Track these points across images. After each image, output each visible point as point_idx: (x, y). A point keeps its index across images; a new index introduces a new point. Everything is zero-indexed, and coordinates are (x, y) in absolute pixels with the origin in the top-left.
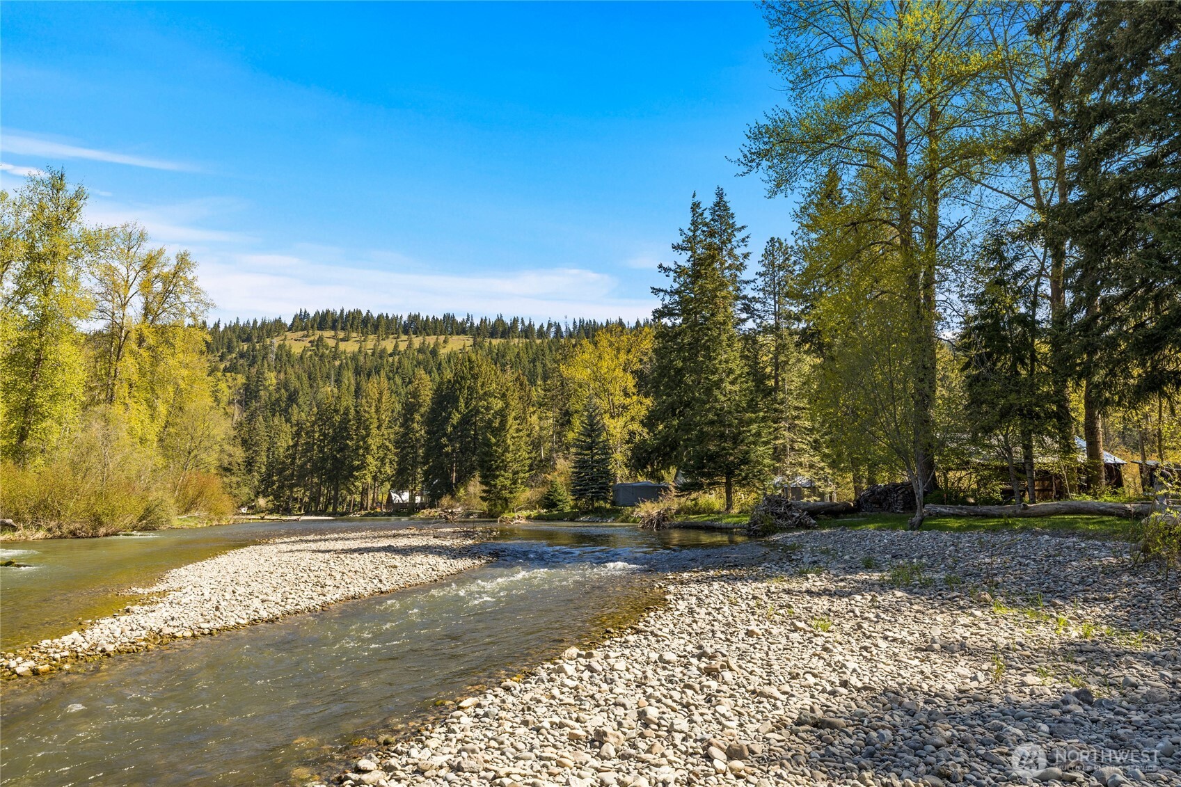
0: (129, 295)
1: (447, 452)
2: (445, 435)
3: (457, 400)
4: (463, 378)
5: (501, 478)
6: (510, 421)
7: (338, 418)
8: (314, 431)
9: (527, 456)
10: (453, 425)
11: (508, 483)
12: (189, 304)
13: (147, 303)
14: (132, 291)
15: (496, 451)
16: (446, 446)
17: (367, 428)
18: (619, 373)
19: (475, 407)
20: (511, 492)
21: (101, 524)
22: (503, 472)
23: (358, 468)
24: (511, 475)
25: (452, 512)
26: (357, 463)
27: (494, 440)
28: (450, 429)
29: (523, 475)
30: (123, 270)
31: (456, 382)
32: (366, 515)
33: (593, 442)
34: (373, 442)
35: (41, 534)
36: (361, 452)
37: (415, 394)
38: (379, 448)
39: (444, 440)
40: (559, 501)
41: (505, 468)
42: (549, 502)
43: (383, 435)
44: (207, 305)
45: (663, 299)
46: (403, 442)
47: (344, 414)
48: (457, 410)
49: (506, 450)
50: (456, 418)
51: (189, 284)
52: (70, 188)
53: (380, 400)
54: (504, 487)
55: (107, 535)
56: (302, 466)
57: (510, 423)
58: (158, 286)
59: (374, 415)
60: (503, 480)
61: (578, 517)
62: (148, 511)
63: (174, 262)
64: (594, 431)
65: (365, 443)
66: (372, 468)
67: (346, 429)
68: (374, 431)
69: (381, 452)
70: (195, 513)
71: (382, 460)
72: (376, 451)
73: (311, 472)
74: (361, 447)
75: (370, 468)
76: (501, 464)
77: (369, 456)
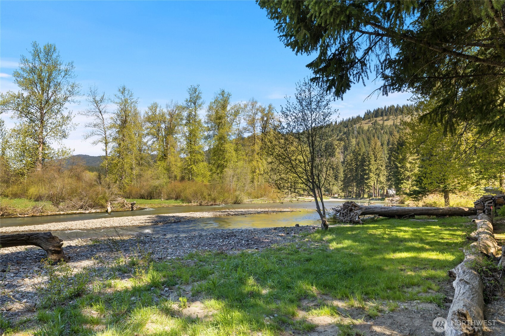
7: (360, 157)
8: (352, 163)
15: (401, 170)
17: (369, 161)
23: (367, 179)
26: (366, 177)
27: (399, 165)
34: (373, 167)
36: (367, 172)
41: (406, 179)
43: (378, 164)
47: (363, 155)
49: (406, 170)
53: (375, 148)
55: (212, 205)
63: (267, 108)
65: (369, 167)
67: (364, 162)
68: (373, 162)
69: (378, 172)
70: (262, 198)
71: (378, 175)
72: (375, 171)
73: (353, 180)
74: (367, 170)
75: (372, 178)
76: (404, 177)
77: (371, 174)
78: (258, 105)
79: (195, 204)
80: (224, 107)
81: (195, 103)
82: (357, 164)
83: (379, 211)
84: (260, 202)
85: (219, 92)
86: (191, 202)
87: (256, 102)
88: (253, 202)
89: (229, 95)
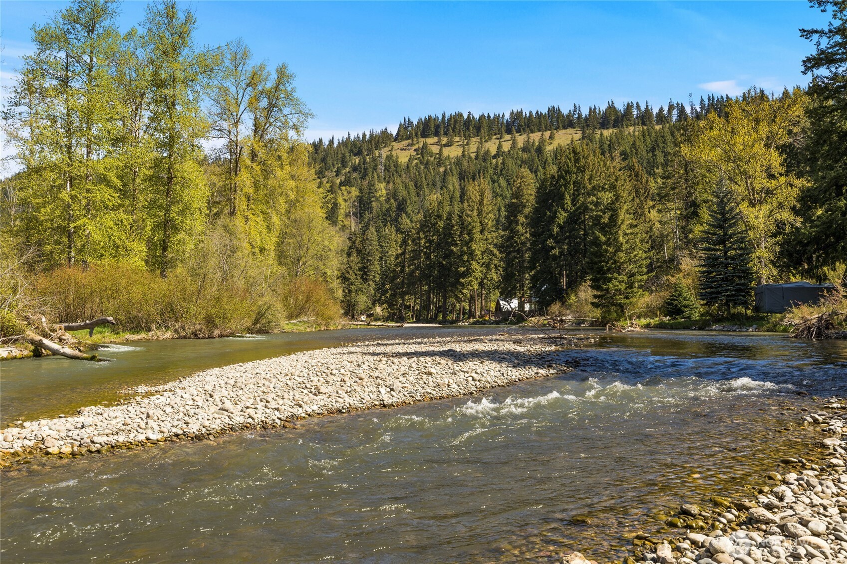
0: (240, 113)
1: (554, 255)
2: (551, 236)
3: (562, 197)
4: (567, 172)
5: (614, 281)
6: (622, 215)
7: (441, 224)
8: (419, 239)
9: (644, 255)
10: (559, 226)
11: (623, 287)
12: (290, 116)
13: (256, 119)
14: (242, 108)
15: (606, 251)
16: (553, 248)
17: (470, 233)
18: (759, 148)
19: (583, 203)
20: (626, 298)
21: (215, 326)
22: (616, 275)
23: (465, 275)
24: (626, 278)
25: (562, 321)
26: (462, 269)
27: (603, 238)
28: (556, 230)
29: (640, 278)
30: (233, 89)
31: (560, 177)
32: (475, 323)
33: (725, 234)
34: (477, 247)
35: (169, 334)
36: (466, 257)
37: (517, 195)
38: (483, 253)
39: (550, 242)
40: (685, 306)
41: (618, 270)
42: (673, 308)
43: (487, 240)
44: (307, 115)
45: (818, 44)
46: (508, 247)
47: (448, 219)
48: (563, 208)
49: (619, 249)
50: (562, 217)
51: (288, 96)
52: (181, 16)
53: (481, 203)
54: (619, 291)
55: (221, 336)
56: (411, 274)
57: (621, 217)
58: (264, 103)
59: (476, 219)
60: (617, 283)
61: (709, 325)
62: (260, 316)
63: (274, 76)
64: (726, 220)
65: (469, 248)
66: (478, 274)
67: (450, 235)
68: (477, 236)
69: (486, 259)
70: (304, 318)
71: (488, 266)
72: (480, 257)
73: (420, 279)
74: (465, 253)
75: (476, 274)
76: (614, 266)
77: (474, 262)
78: (252, 64)
80: (175, 52)
84: (303, 329)
85: (160, 7)
87: (246, 55)
88: (288, 329)
89: (189, 19)
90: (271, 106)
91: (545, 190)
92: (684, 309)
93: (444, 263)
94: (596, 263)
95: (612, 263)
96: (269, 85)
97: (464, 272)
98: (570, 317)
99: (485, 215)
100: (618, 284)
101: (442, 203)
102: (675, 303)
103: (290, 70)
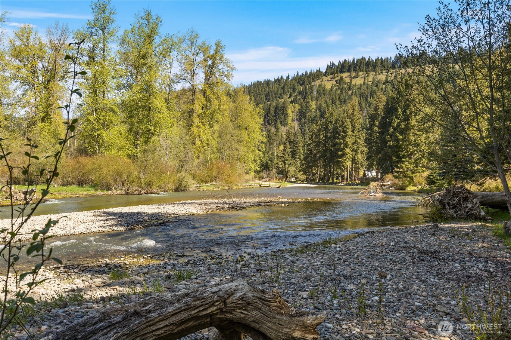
1: (390, 145)
2: (389, 134)
3: (396, 110)
5: (406, 163)
7: (331, 126)
8: (319, 135)
11: (412, 166)
13: (206, 72)
15: (402, 145)
16: (389, 141)
17: (345, 132)
20: (413, 173)
22: (407, 159)
23: (341, 156)
24: (414, 161)
25: (383, 185)
26: (340, 153)
27: (400, 137)
28: (391, 130)
31: (397, 98)
32: (346, 185)
34: (349, 141)
36: (342, 146)
37: (376, 109)
38: (353, 144)
39: (388, 138)
41: (409, 156)
42: (430, 181)
43: (356, 135)
44: (232, 68)
46: (370, 139)
47: (335, 123)
48: (397, 117)
50: (396, 122)
51: (221, 58)
52: (154, 18)
54: (409, 169)
56: (316, 154)
58: (210, 63)
59: (349, 123)
63: (214, 47)
65: (344, 140)
67: (337, 132)
68: (350, 133)
69: (355, 147)
70: (214, 183)
71: (356, 151)
72: (351, 146)
73: (319, 158)
74: (342, 144)
75: (348, 156)
76: (406, 153)
77: (347, 149)
78: (200, 41)
79: (119, 192)
80: (150, 38)
81: (103, 30)
82: (326, 136)
83: (500, 199)
84: (212, 189)
85: (143, 14)
86: (111, 190)
87: (197, 36)
88: (201, 189)
89: (158, 21)
90: (213, 64)
91: (388, 106)
92: (436, 181)
93: (332, 149)
94: (396, 152)
95: (405, 152)
96: (212, 52)
97: (341, 154)
98: (389, 183)
99: (355, 121)
100: (409, 165)
101: (332, 114)
102: (431, 177)
103: (223, 43)
